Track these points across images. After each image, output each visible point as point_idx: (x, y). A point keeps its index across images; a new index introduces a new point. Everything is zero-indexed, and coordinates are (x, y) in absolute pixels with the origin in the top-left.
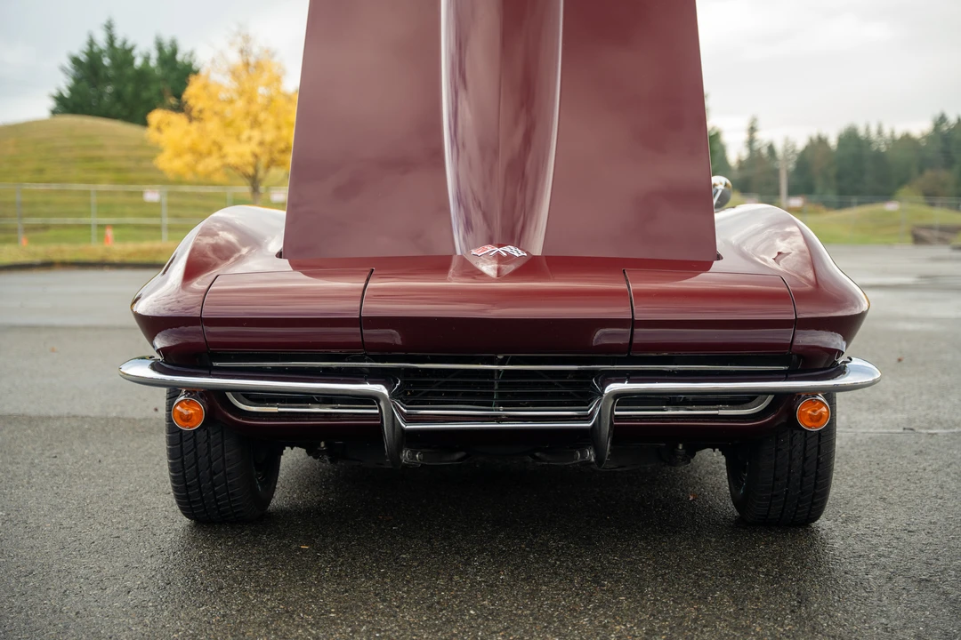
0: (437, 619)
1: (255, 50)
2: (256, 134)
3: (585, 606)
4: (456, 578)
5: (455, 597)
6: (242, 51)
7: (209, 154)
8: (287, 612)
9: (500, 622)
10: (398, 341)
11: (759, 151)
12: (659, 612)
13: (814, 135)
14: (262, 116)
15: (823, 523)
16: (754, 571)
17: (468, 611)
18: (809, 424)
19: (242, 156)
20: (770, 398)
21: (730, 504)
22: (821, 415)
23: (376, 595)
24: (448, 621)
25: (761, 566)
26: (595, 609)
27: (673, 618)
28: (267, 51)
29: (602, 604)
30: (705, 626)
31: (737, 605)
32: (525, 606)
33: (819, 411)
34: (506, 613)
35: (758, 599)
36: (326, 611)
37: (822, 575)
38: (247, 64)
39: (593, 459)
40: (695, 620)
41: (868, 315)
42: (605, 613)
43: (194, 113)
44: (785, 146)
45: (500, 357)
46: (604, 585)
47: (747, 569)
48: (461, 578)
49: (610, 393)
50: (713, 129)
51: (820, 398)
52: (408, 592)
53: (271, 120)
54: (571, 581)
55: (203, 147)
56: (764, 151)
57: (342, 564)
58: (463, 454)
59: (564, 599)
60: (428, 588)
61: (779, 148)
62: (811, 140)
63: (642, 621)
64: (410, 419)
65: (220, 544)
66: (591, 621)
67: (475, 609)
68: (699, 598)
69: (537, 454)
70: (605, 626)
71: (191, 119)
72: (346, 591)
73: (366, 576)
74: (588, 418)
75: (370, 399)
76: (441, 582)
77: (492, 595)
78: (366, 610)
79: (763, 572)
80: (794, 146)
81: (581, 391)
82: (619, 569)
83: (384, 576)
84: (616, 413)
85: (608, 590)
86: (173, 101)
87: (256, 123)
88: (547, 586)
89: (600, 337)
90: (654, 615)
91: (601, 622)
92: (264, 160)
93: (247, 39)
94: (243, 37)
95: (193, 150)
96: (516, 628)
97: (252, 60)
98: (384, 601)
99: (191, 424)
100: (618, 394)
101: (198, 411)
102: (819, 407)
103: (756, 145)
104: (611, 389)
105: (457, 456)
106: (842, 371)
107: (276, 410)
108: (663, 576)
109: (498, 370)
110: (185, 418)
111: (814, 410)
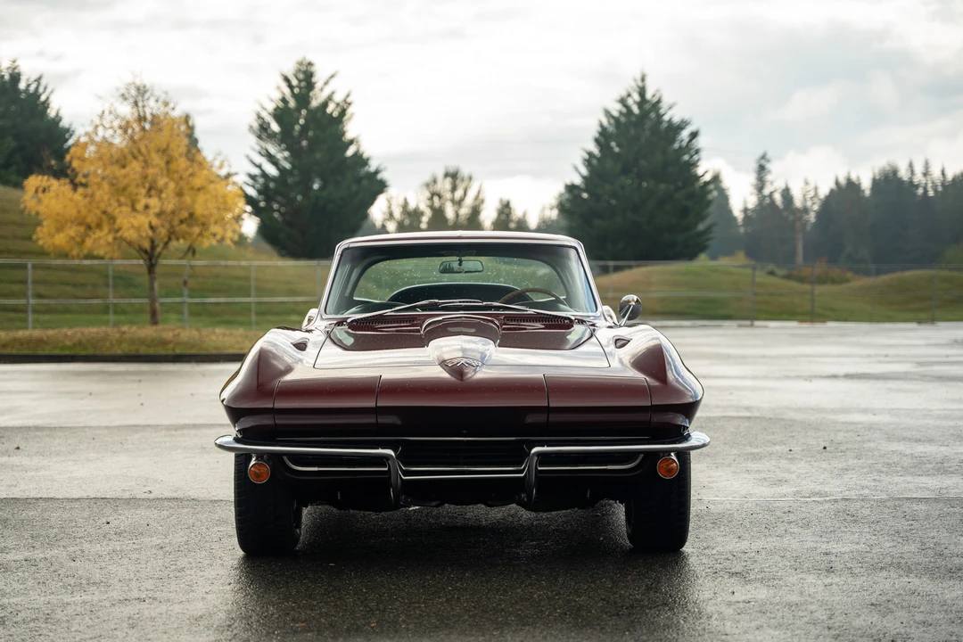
2: (154, 202)
4: (437, 576)
5: (439, 583)
7: (99, 226)
10: (399, 422)
11: (770, 197)
14: (161, 182)
15: (687, 549)
16: (631, 571)
18: (664, 474)
19: (138, 229)
20: (642, 456)
22: (673, 469)
25: (636, 568)
28: (166, 105)
32: (483, 586)
33: (670, 466)
39: (525, 500)
41: (703, 402)
43: (80, 179)
45: (465, 432)
46: (533, 578)
47: (627, 570)
48: (441, 576)
49: (535, 453)
51: (672, 456)
52: (408, 581)
53: (172, 185)
54: (512, 576)
55: (91, 219)
56: (778, 197)
57: (361, 571)
59: (507, 583)
62: (838, 183)
64: (406, 473)
68: (592, 582)
71: (75, 186)
74: (521, 472)
75: (382, 460)
76: (428, 577)
77: (461, 582)
79: (636, 572)
81: (516, 455)
82: (543, 571)
84: (539, 468)
85: (535, 579)
86: (53, 162)
87: (152, 189)
89: (530, 419)
92: (163, 232)
95: (80, 221)
99: (262, 479)
100: (539, 454)
101: (266, 469)
102: (672, 463)
103: (766, 191)
104: (535, 450)
105: (434, 504)
106: (687, 438)
107: (316, 469)
108: (571, 574)
109: (463, 441)
110: (257, 476)
111: (668, 465)
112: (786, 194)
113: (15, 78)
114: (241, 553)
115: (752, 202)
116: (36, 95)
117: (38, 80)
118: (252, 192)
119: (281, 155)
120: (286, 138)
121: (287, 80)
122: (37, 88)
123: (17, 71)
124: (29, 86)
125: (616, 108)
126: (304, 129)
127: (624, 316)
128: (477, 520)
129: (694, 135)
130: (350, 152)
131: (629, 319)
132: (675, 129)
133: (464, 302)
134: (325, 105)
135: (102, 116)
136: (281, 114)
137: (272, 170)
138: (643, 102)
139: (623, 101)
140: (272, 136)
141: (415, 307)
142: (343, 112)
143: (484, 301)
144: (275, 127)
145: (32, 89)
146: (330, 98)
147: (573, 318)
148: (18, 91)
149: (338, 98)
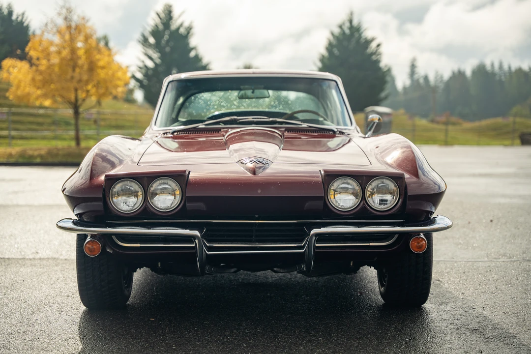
0: (227, 348)
1: (75, 18)
3: (302, 342)
4: (235, 331)
5: (236, 339)
6: (66, 19)
8: (151, 346)
9: (259, 349)
11: (418, 80)
12: (339, 344)
13: (456, 70)
16: (389, 327)
17: (243, 345)
18: (417, 250)
20: (397, 236)
21: (380, 297)
22: (422, 245)
23: (195, 339)
24: (233, 349)
25: (393, 324)
26: (306, 343)
27: (346, 346)
28: (83, 18)
29: (310, 341)
30: (361, 349)
31: (378, 341)
32: (271, 342)
33: (421, 243)
34: (262, 345)
35: (389, 338)
36: (170, 346)
37: (424, 328)
38: (69, 27)
39: (305, 269)
40: (357, 347)
41: (446, 193)
42: (312, 345)
43: (34, 61)
44: (436, 78)
45: (257, 216)
46: (311, 333)
47: (386, 326)
48: (238, 331)
49: (313, 234)
50: (386, 66)
51: (422, 235)
52: (211, 337)
54: (295, 332)
56: (422, 81)
57: (174, 326)
58: (236, 269)
59: (291, 339)
60: (220, 336)
61: (432, 78)
62: (454, 73)
63: (330, 348)
64: (210, 249)
65: (106, 319)
66: (304, 348)
67: (246, 344)
68: (360, 338)
69: (275, 269)
70: (312, 350)
71: (31, 65)
72: (179, 338)
73: (188, 331)
74: (302, 247)
75: (190, 239)
76: (227, 333)
77: (254, 338)
78: (191, 345)
79: (393, 327)
80: (442, 77)
81: (298, 234)
82: (319, 326)
83: (197, 331)
84: (317, 245)
85: (313, 335)
86: (19, 52)
88: (282, 334)
89: (308, 205)
90: (336, 345)
91: (310, 348)
93: (69, 11)
94: (67, 9)
96: (267, 351)
97: (73, 25)
98: (200, 341)
99: (94, 253)
100: (317, 235)
101: (98, 246)
102: (421, 241)
103: (416, 76)
104: (314, 231)
105: (233, 270)
106: (433, 222)
107: (139, 245)
108: (341, 329)
109: (255, 223)
110: (91, 250)
111: (418, 243)
112: (426, 78)
113: (10, 13)
114: (83, 308)
115: (408, 82)
116: (22, 23)
117: (23, 14)
118: (139, 76)
119: (156, 55)
120: (158, 47)
121: (158, 15)
122: (22, 19)
123: (11, 10)
124: (18, 18)
125: (337, 31)
126: (168, 41)
127: (370, 130)
128: (265, 277)
129: (379, 45)
130: (192, 54)
131: (374, 132)
132: (368, 42)
133: (255, 118)
134: (178, 29)
135: (46, 25)
136: (156, 33)
137: (150, 64)
138: (351, 27)
139: (341, 27)
140: (150, 45)
141: (220, 122)
142: (188, 33)
143: (270, 117)
144: (152, 40)
145: (20, 19)
146: (181, 25)
147: (336, 130)
148: (12, 21)
149: (186, 24)
